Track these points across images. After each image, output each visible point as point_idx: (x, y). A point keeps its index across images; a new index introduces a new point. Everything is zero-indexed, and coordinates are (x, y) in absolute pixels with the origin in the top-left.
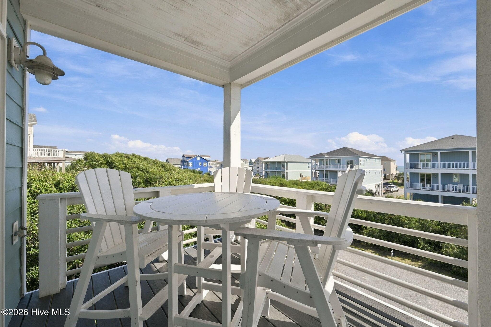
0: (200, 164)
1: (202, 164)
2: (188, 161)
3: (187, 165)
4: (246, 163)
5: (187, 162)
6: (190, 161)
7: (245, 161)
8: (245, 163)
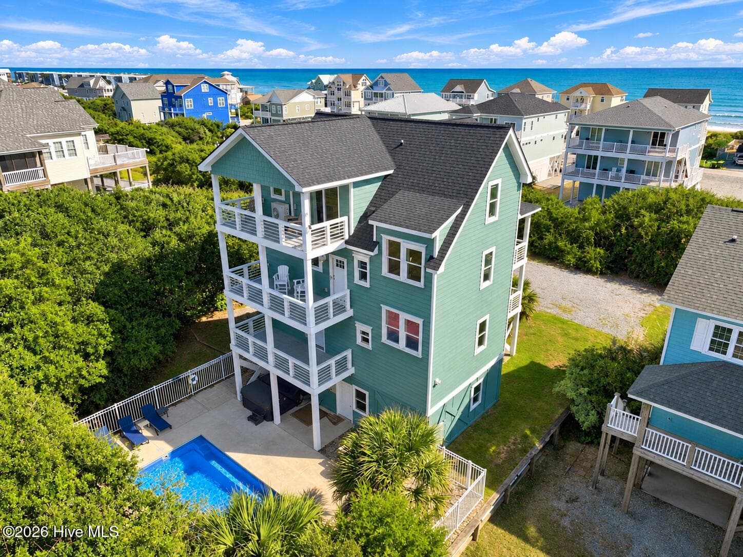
0: (209, 101)
1: (215, 102)
2: (182, 95)
3: (181, 106)
4: (319, 100)
5: (181, 97)
6: (187, 96)
7: (316, 96)
8: (316, 100)
